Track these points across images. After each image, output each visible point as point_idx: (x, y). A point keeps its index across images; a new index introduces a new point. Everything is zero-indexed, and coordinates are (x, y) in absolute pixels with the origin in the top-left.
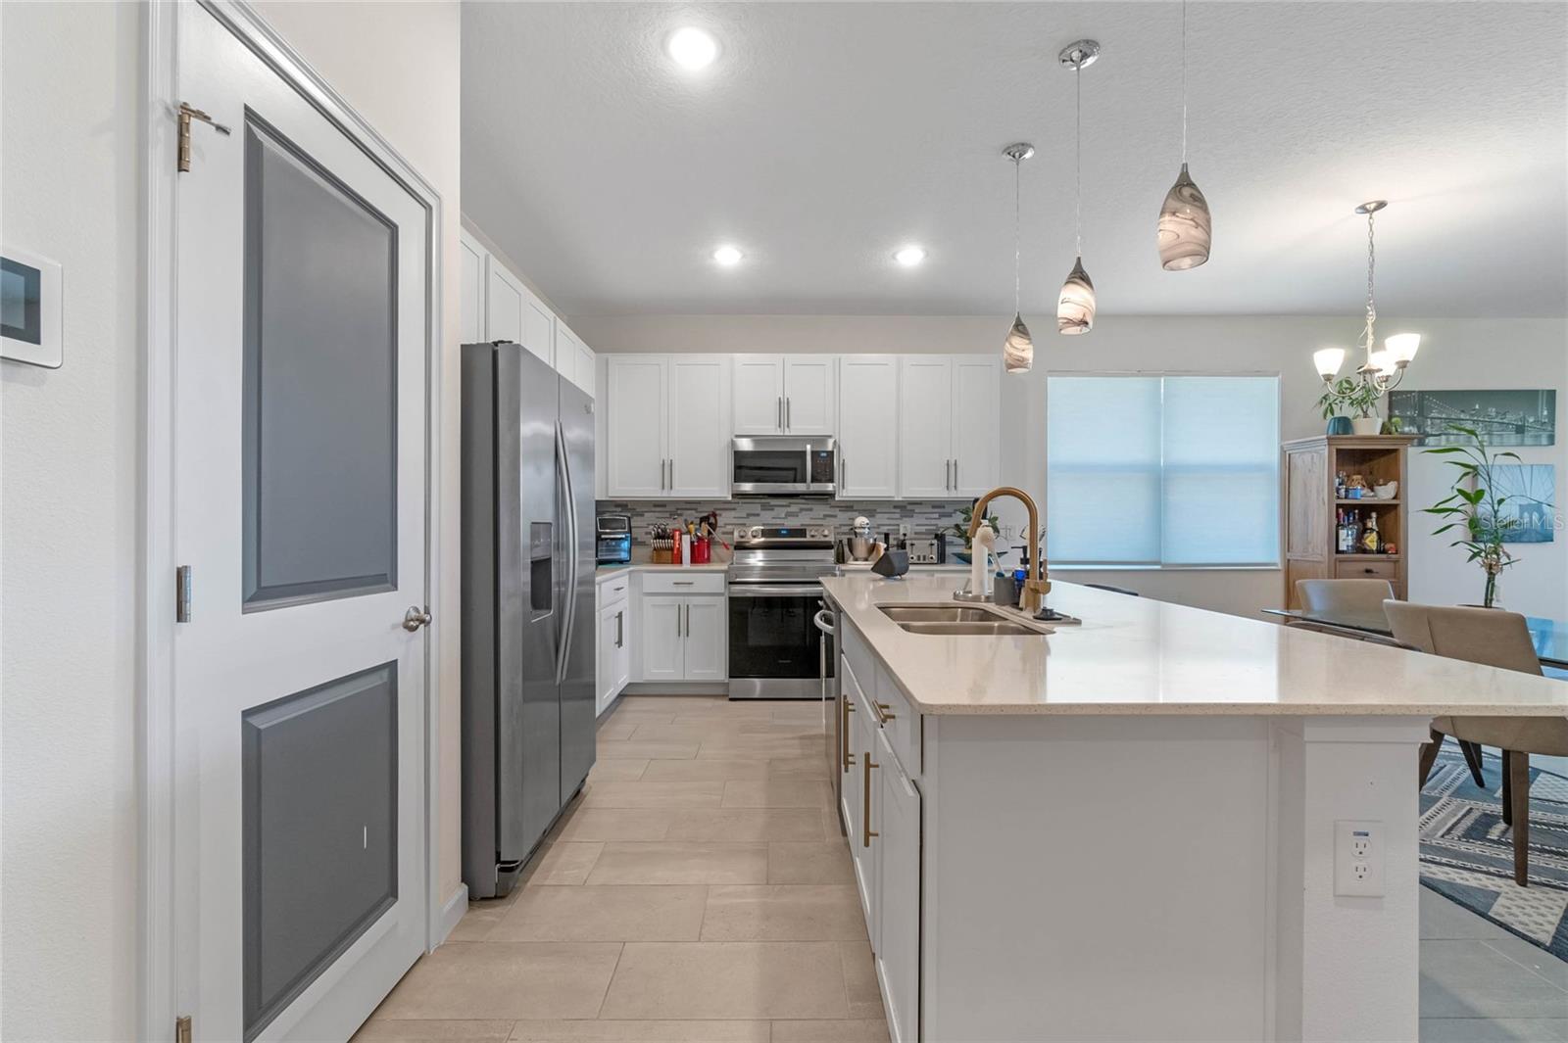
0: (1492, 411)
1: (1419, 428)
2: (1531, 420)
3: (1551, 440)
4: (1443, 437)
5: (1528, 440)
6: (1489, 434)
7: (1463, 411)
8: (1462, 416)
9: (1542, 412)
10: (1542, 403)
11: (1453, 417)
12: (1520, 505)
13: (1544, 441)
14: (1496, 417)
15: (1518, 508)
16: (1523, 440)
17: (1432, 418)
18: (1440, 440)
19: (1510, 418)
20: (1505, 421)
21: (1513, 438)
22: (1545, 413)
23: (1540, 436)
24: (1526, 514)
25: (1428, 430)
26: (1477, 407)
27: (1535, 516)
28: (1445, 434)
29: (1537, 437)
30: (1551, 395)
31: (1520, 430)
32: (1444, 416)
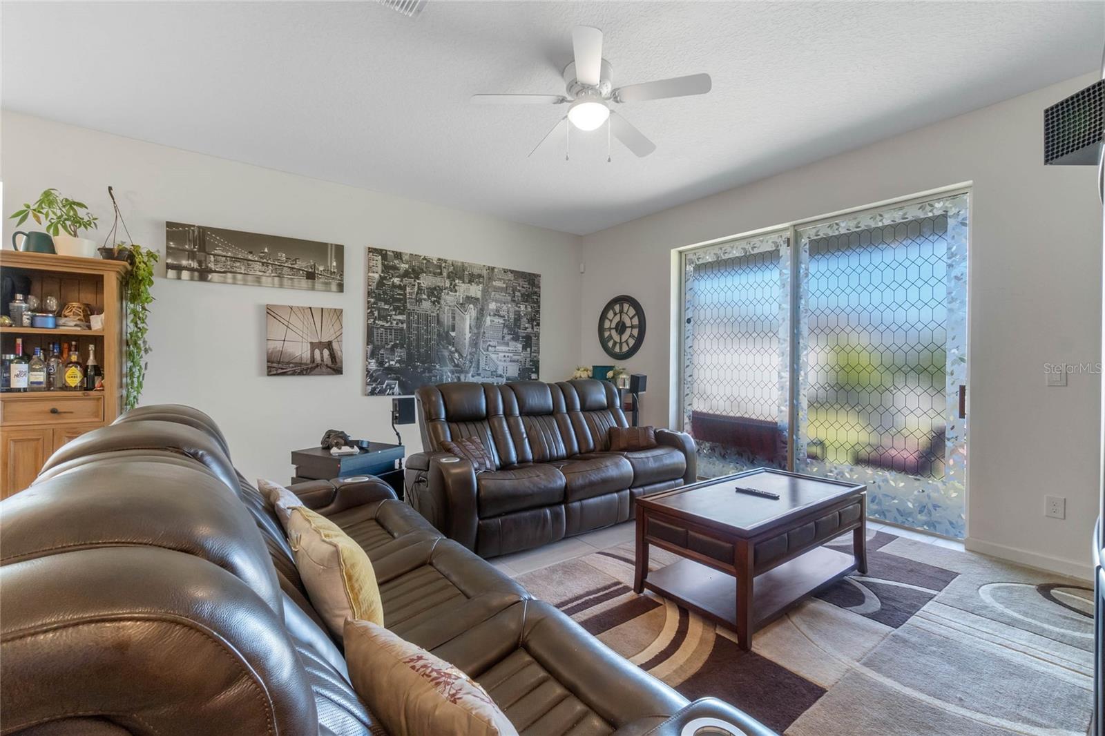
0: (283, 256)
1: (200, 263)
2: (321, 268)
3: (341, 288)
4: (229, 275)
5: (318, 285)
6: (279, 276)
7: (251, 253)
8: (250, 257)
9: (331, 264)
10: (331, 254)
11: (240, 256)
12: (311, 343)
13: (334, 287)
14: (286, 262)
15: (309, 345)
16: (313, 286)
17: (214, 255)
18: (225, 277)
19: (300, 264)
20: (295, 266)
21: (305, 283)
22: (334, 264)
23: (330, 283)
24: (317, 352)
25: (212, 266)
26: (266, 250)
27: (326, 352)
28: (231, 272)
29: (327, 284)
30: (340, 250)
31: (311, 276)
32: (229, 254)
